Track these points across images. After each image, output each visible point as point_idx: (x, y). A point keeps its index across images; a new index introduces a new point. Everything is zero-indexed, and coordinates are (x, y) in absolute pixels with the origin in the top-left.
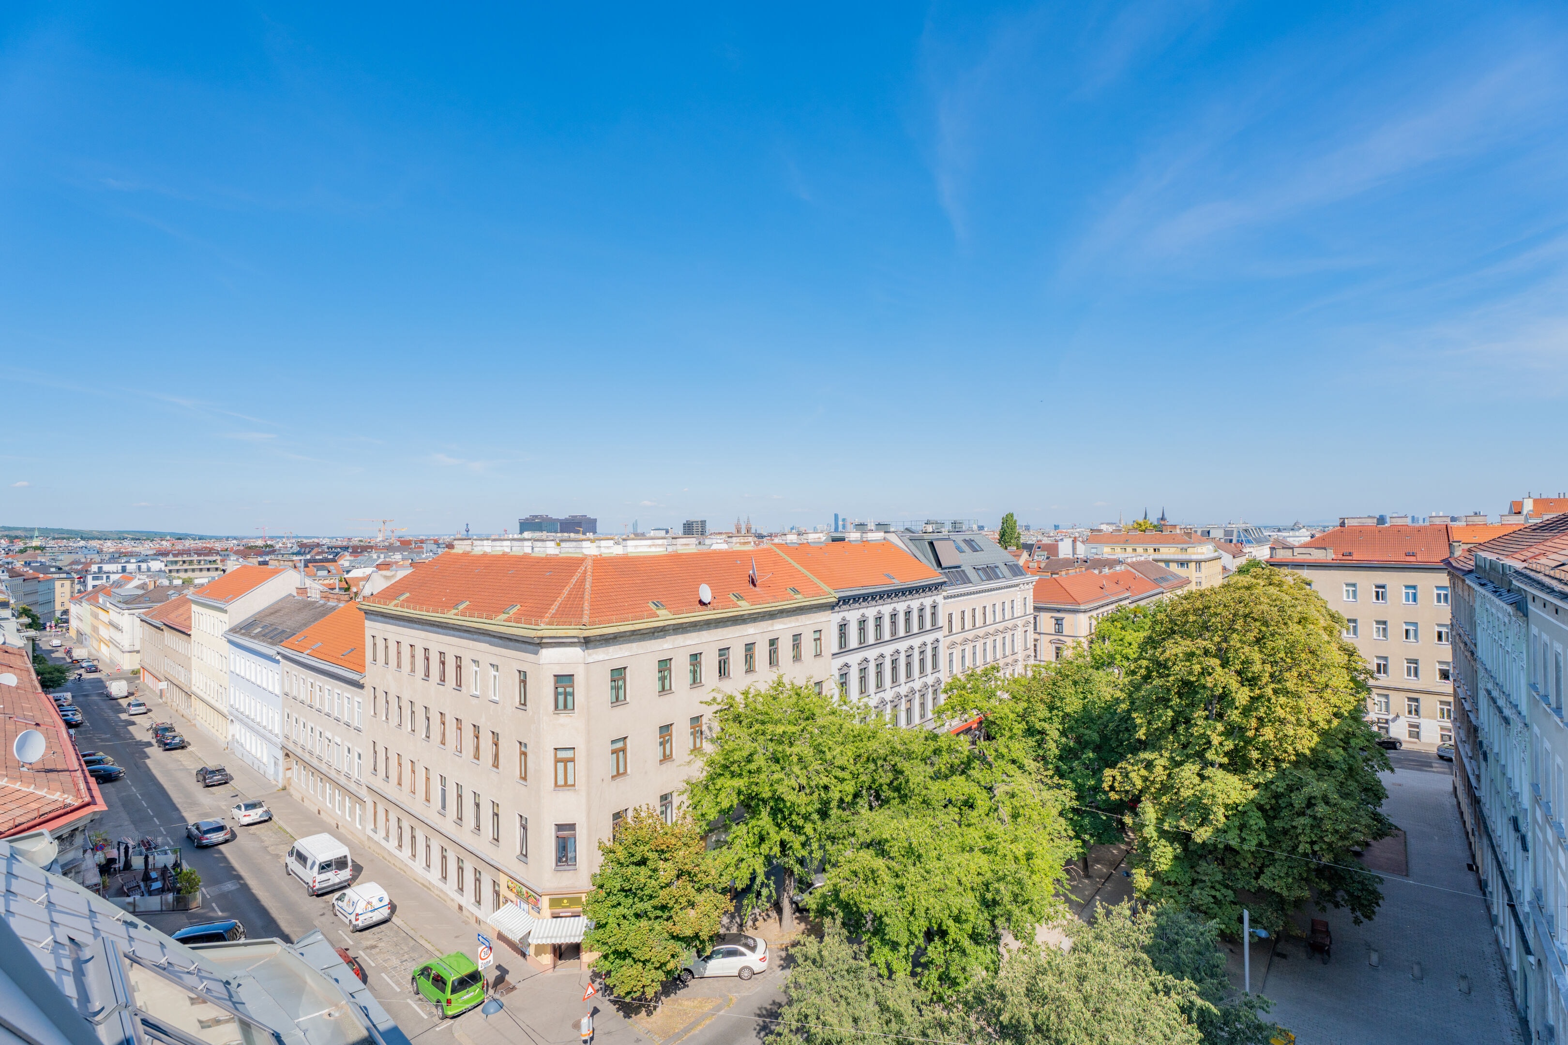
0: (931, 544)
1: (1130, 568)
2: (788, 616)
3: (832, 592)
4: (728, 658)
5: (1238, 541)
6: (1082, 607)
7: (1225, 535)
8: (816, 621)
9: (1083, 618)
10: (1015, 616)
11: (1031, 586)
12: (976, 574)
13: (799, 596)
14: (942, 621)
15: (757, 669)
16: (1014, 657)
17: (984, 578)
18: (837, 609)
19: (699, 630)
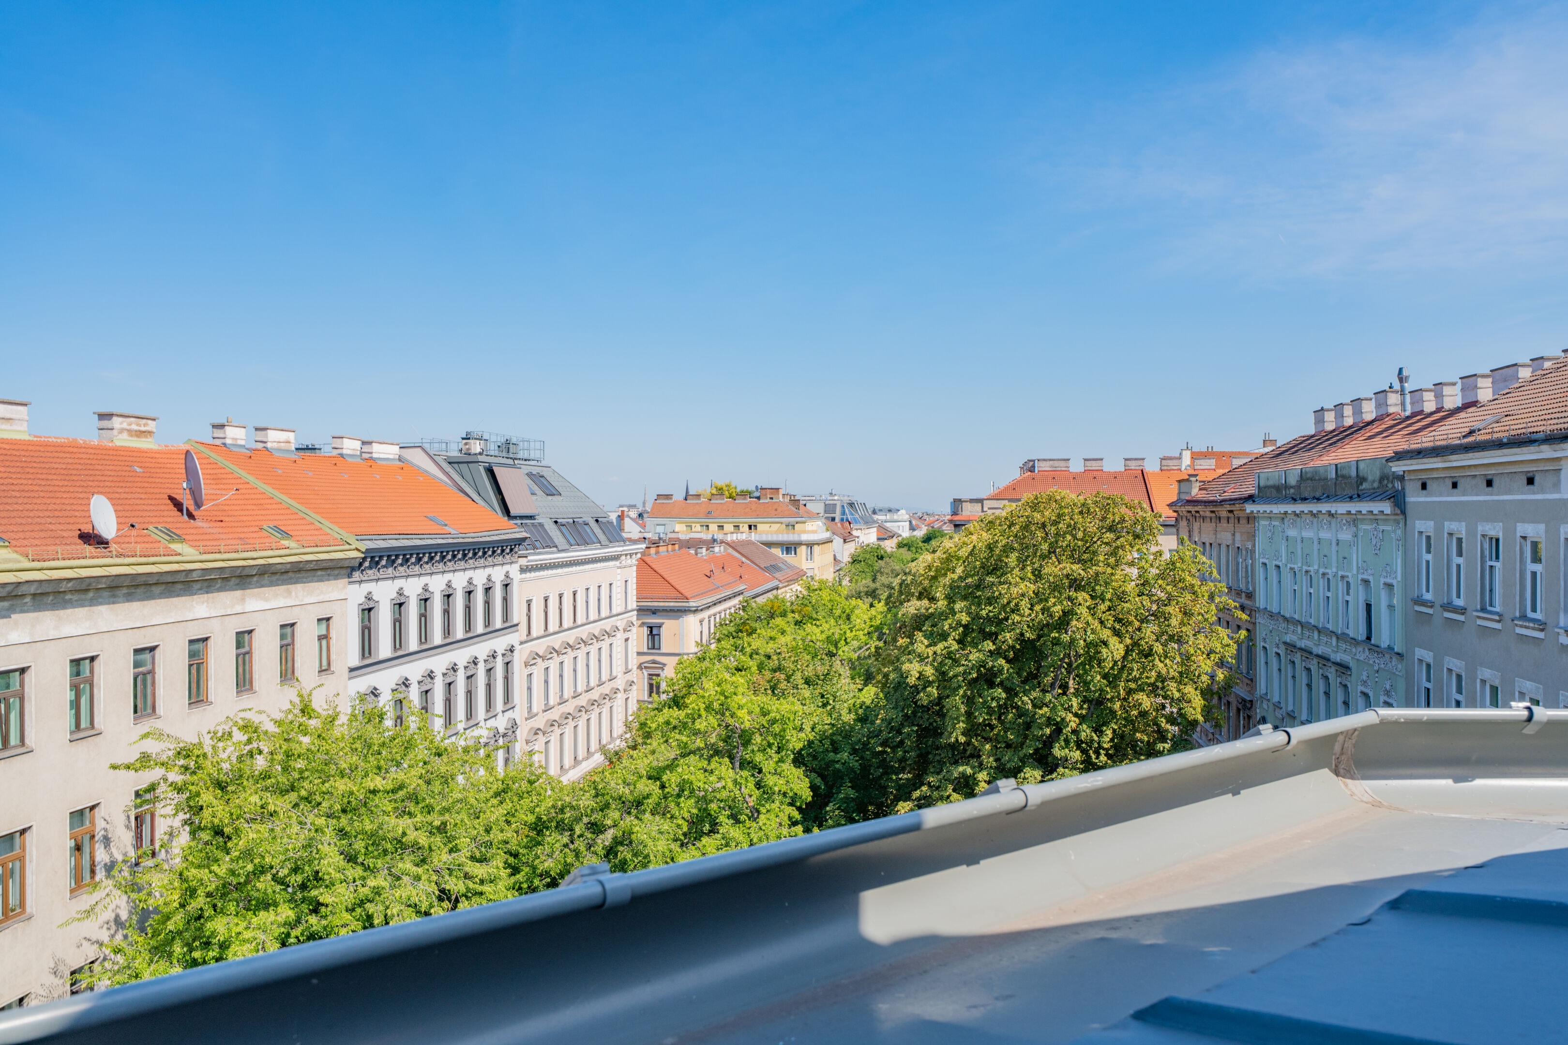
0: (490, 472)
1: (730, 550)
2: (272, 584)
3: (352, 539)
4: (152, 672)
5: (842, 520)
6: (693, 604)
7: (826, 512)
8: (321, 598)
9: (691, 622)
10: (614, 612)
11: (634, 561)
12: (558, 533)
13: (291, 544)
14: (518, 614)
15: (211, 698)
16: (613, 684)
17: (573, 542)
18: (357, 575)
19: (93, 602)
